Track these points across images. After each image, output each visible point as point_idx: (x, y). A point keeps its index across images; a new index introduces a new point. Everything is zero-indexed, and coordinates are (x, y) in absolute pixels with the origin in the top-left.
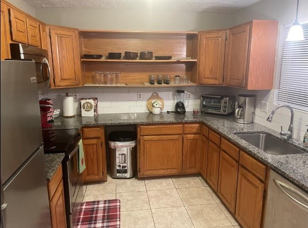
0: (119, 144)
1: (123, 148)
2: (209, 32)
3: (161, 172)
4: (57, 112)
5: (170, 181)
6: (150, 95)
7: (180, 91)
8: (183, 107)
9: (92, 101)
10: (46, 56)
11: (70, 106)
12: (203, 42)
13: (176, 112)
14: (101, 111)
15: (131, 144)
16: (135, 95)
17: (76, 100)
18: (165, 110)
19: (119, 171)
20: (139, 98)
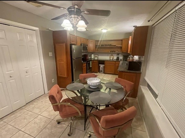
0: (101, 65)
1: (102, 66)
2: (124, 39)
3: (111, 73)
4: (90, 57)
5: (111, 75)
6: (111, 55)
7: (118, 54)
8: (119, 58)
9: (97, 56)
10: (87, 46)
11: (93, 56)
12: (123, 41)
13: (117, 59)
14: (99, 58)
15: (103, 65)
16: (107, 55)
17: (94, 55)
18: (114, 59)
19: (101, 71)
20: (108, 56)
